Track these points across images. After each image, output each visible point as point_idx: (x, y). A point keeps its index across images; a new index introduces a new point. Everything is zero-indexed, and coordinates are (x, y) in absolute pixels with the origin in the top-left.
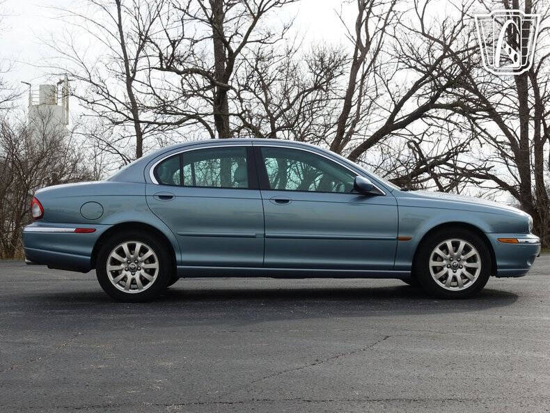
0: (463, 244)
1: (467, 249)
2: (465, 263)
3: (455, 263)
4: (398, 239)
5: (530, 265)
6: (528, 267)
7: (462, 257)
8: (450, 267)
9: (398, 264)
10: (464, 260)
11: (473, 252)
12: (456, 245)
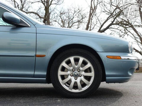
0: (81, 59)
1: (84, 63)
2: (83, 73)
3: (76, 72)
4: (36, 56)
5: (131, 74)
6: (130, 76)
7: (81, 69)
8: (73, 76)
9: (37, 73)
10: (82, 71)
11: (89, 65)
12: (77, 60)
